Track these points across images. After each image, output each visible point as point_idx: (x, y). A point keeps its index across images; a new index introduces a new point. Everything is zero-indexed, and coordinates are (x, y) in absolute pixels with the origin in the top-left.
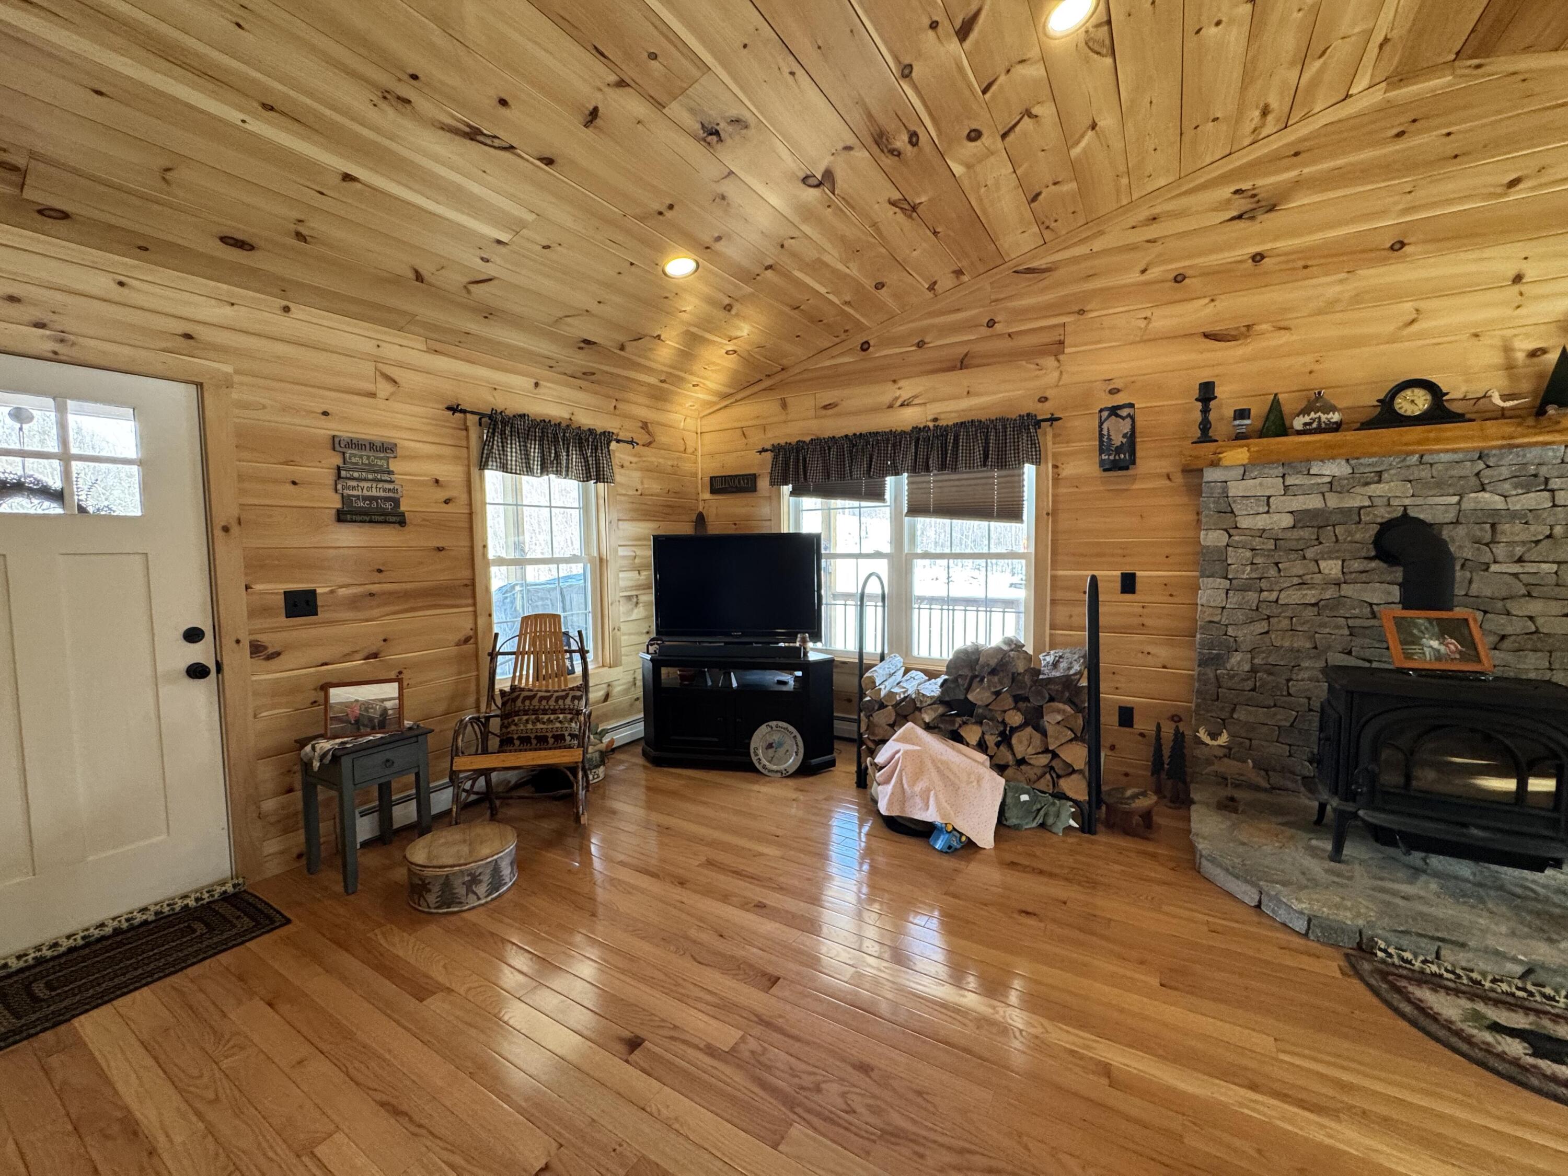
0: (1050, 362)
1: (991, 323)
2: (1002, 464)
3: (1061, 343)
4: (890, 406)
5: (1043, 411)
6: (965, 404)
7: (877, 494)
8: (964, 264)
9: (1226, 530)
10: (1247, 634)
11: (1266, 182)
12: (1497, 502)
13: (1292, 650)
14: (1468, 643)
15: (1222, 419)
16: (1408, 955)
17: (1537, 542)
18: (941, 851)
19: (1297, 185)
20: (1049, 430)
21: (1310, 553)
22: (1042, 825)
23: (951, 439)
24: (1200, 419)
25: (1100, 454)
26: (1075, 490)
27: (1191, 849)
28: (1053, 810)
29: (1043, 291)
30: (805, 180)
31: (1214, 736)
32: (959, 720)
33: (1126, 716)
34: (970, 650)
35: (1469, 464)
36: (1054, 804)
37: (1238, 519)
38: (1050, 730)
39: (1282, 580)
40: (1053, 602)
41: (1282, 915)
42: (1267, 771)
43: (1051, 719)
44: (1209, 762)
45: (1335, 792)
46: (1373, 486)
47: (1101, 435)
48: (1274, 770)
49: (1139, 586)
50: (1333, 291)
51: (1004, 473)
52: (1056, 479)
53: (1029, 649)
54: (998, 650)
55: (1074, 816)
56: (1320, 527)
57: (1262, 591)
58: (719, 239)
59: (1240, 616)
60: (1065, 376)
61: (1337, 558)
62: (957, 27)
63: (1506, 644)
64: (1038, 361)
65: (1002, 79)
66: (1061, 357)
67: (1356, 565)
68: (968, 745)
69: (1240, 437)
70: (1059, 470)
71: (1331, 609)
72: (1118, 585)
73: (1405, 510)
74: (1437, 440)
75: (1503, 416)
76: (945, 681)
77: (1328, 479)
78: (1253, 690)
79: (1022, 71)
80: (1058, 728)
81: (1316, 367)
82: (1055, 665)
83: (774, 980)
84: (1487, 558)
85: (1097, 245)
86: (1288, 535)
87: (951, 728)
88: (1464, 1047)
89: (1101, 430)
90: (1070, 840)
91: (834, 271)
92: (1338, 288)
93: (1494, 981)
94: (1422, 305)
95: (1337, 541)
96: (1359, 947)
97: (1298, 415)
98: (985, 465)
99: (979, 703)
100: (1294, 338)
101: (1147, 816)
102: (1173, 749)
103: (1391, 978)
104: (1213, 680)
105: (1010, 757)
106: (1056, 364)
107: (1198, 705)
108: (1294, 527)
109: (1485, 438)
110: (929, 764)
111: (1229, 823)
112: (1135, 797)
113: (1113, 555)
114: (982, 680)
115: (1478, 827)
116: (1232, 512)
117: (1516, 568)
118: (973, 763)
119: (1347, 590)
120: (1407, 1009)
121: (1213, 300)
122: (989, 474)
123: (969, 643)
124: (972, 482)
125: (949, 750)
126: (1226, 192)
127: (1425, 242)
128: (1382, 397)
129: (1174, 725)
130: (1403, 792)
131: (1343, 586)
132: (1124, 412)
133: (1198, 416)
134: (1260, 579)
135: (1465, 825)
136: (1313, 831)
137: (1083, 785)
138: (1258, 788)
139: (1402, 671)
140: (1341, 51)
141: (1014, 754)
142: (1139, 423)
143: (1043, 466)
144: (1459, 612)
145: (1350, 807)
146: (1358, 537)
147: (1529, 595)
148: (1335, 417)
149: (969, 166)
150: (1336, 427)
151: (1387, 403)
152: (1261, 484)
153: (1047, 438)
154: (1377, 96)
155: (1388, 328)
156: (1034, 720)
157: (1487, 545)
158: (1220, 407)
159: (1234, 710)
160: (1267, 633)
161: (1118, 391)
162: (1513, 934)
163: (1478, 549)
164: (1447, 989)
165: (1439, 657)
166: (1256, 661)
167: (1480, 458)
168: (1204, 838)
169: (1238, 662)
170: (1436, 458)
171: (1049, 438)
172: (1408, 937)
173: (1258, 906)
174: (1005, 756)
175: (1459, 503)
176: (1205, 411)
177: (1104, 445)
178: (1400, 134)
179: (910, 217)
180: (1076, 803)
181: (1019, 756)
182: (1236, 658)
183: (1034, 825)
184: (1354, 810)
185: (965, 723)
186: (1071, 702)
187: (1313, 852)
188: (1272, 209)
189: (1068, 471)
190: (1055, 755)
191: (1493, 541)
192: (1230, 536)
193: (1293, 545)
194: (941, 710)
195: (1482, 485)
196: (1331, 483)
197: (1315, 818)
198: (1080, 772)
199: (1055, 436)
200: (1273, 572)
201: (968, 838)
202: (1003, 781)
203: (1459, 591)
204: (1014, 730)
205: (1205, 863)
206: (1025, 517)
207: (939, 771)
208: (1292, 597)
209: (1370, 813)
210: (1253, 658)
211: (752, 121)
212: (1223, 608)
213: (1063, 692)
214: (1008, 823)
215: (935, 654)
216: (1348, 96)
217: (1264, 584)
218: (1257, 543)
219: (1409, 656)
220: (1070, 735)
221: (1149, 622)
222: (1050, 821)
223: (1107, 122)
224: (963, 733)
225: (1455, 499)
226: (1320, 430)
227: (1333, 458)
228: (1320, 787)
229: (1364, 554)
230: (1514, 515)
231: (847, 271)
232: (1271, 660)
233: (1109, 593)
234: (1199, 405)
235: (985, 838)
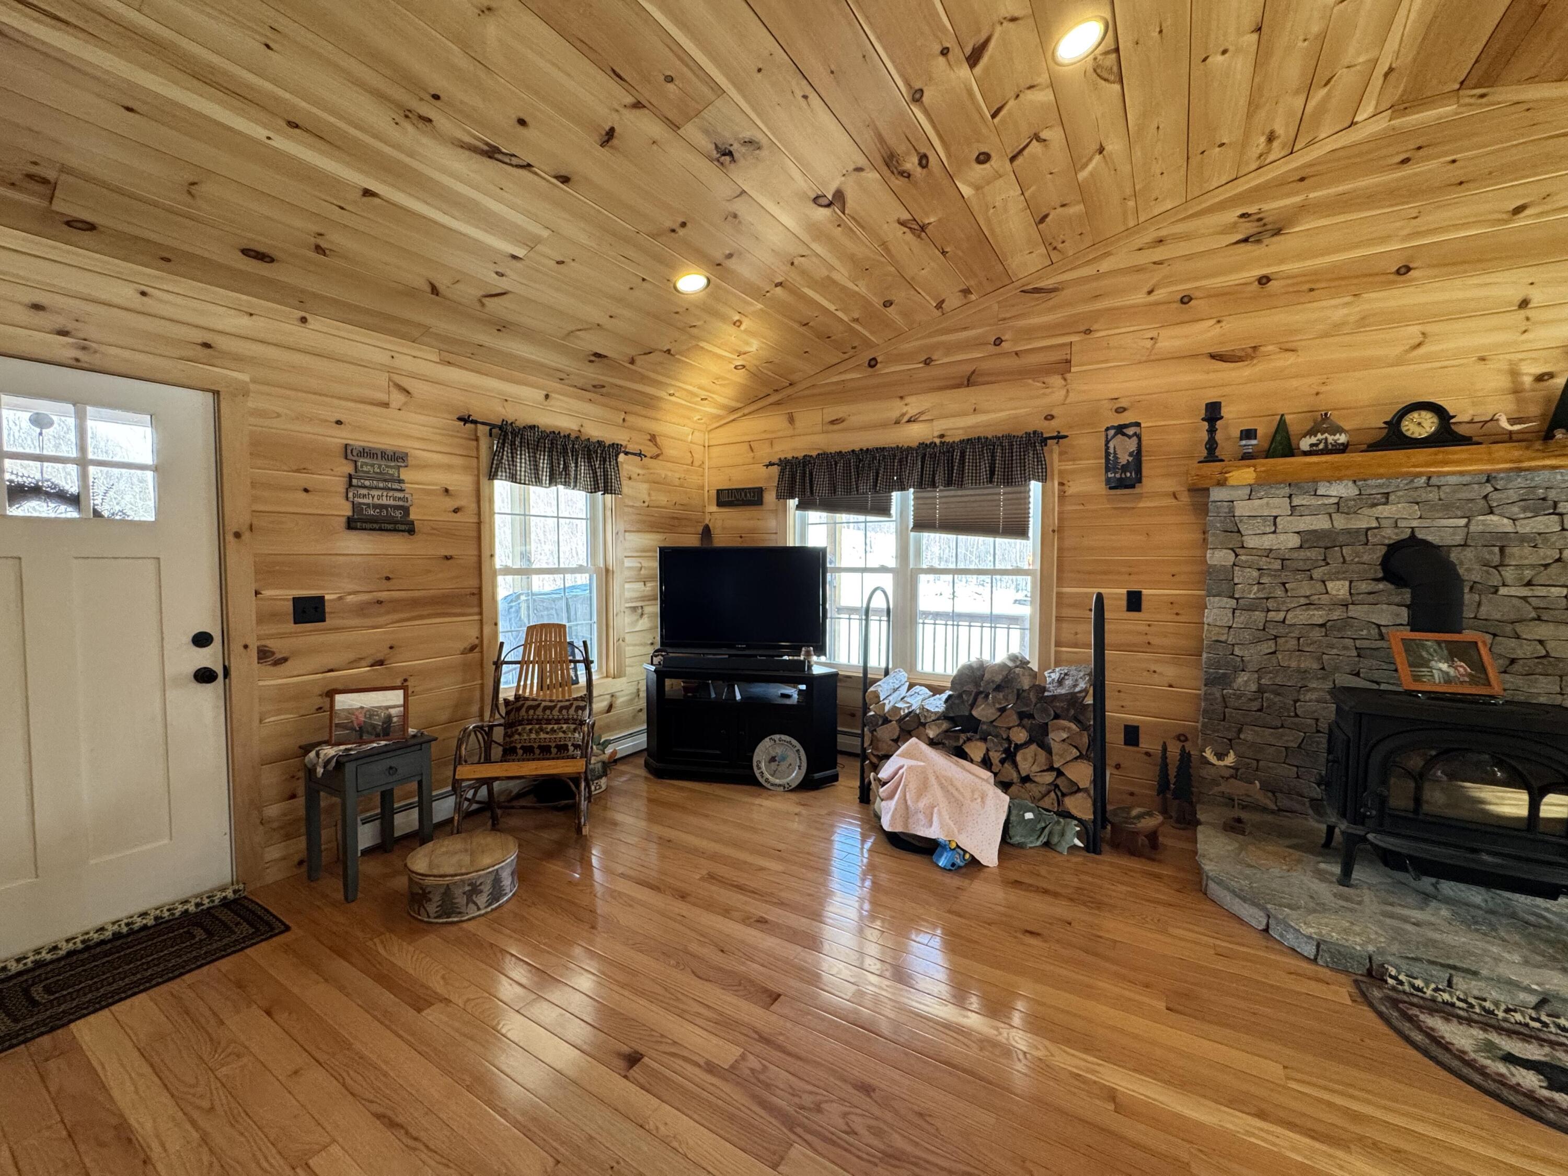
0: (1056, 380)
1: (998, 342)
2: (1008, 481)
3: (1068, 362)
4: (897, 422)
5: (1049, 429)
6: (971, 421)
7: (884, 510)
8: (972, 283)
9: (1232, 549)
10: (1253, 654)
11: (1272, 206)
12: (1505, 525)
13: (1298, 671)
14: (1479, 667)
15: (1228, 438)
16: (1419, 983)
17: (1546, 566)
18: (944, 869)
19: (1304, 209)
20: (1056, 448)
21: (1317, 574)
22: (1047, 844)
23: (957, 455)
24: (1207, 438)
25: (1106, 472)
26: (1081, 507)
27: (1198, 871)
28: (1058, 828)
29: (1051, 310)
30: (815, 200)
31: (1220, 756)
32: (963, 737)
33: (1132, 734)
34: (975, 665)
35: (1476, 486)
36: (1058, 823)
37: (1245, 538)
38: (1055, 747)
39: (1288, 600)
40: (1059, 619)
41: (1290, 939)
42: (1273, 793)
43: (1056, 737)
44: (1215, 783)
45: (1343, 815)
46: (1380, 507)
47: (1107, 454)
48: (1281, 792)
49: (1144, 605)
50: (1339, 314)
51: (1009, 489)
52: (1062, 496)
53: (1035, 666)
54: (1003, 666)
55: (1079, 835)
56: (1326, 548)
57: (1269, 611)
58: (730, 256)
59: (1247, 636)
60: (1071, 394)
61: (1344, 579)
62: (968, 54)
63: (1516, 667)
64: (1045, 380)
65: (1012, 103)
66: (1068, 376)
67: (1364, 587)
68: (972, 761)
69: (1246, 457)
70: (1066, 488)
71: (1339, 630)
72: (1124, 603)
73: (1413, 532)
74: (1445, 463)
75: (1511, 440)
76: (950, 697)
77: (1335, 500)
78: (1260, 710)
79: (1031, 96)
80: (1065, 746)
81: (1323, 389)
82: (1060, 682)
83: (776, 997)
84: (1495, 580)
85: (1105, 266)
86: (1295, 555)
87: (955, 744)
88: (1477, 1078)
89: (1107, 448)
90: (1075, 859)
91: (843, 288)
92: (1345, 311)
93: (1507, 1011)
94: (1428, 329)
95: (1344, 562)
96: (1369, 973)
97: (1305, 436)
98: (991, 482)
99: (984, 719)
100: (1300, 360)
101: (1153, 837)
102: (1179, 768)
103: (1401, 1005)
104: (1220, 699)
105: (1015, 775)
106: (1063, 382)
107: (1204, 725)
108: (1301, 547)
109: (1491, 461)
110: (933, 780)
111: (1237, 845)
112: (1140, 816)
113: (1119, 573)
114: (987, 696)
115: (1489, 853)
116: (1239, 531)
117: (1525, 592)
118: (977, 780)
119: (1354, 611)
120: (1418, 1037)
121: (1219, 322)
122: (996, 490)
123: (973, 659)
124: (978, 498)
125: (954, 767)
126: (1232, 215)
127: (1429, 266)
128: (1388, 419)
129: (1180, 745)
130: (1411, 815)
131: (1350, 607)
132: (1130, 431)
133: (1205, 436)
134: (1267, 599)
135: (1474, 851)
136: (1320, 854)
137: (1089, 804)
138: (1265, 810)
139: (1411, 693)
140: (1346, 80)
141: (1018, 772)
142: (1144, 443)
143: (1049, 483)
144: (1468, 635)
145: (1359, 831)
146: (1366, 558)
147: (1539, 619)
148: (1342, 438)
149: (978, 188)
150: (1342, 449)
151: (1394, 424)
152: (1268, 504)
153: (1053, 454)
154: (1382, 124)
155: (1395, 351)
156: (1039, 737)
157: (1495, 567)
158: (1226, 427)
159: (1240, 731)
160: (1274, 653)
161: (1124, 409)
162: (1526, 962)
163: (1487, 572)
164: (1459, 1017)
165: (1448, 680)
166: (1263, 681)
167: (1488, 481)
168: (1211, 860)
169: (1245, 682)
170: (1443, 481)
171: (1056, 457)
172: (1418, 964)
173: (1266, 930)
174: (1009, 773)
175: (1467, 525)
176: (1212, 431)
177: (1110, 463)
178: (1405, 161)
179: (919, 237)
180: (1081, 822)
181: (1024, 774)
182: (1242, 678)
183: (1039, 843)
184: (1362, 833)
185: (969, 739)
186: (1076, 720)
187: (1321, 876)
188: (1278, 232)
189: (1073, 489)
190: (1060, 773)
191: (1502, 565)
192: (1237, 555)
193: (1301, 565)
194: (945, 725)
195: (1490, 507)
196: (1338, 504)
197: (1323, 841)
198: (1086, 790)
199: (1061, 454)
200: (1279, 592)
201: (972, 856)
202: (1007, 798)
203: (1468, 613)
204: (1018, 747)
205: (1212, 885)
206: (1031, 534)
207: (942, 787)
208: (1300, 617)
209: (1379, 837)
210: (1259, 679)
211: (764, 141)
212: (1230, 627)
213: (1068, 710)
214: (1013, 841)
215: (939, 670)
216: (1353, 124)
217: (1271, 604)
218: (1263, 562)
219: (1417, 679)
220: (1075, 753)
221: (1155, 641)
222: (1055, 840)
223: (1115, 146)
224: (967, 750)
225: (1463, 522)
226: (1326, 451)
227: (1340, 479)
228: (1329, 811)
229: (1372, 576)
230: (1523, 539)
231: (856, 289)
232: (1278, 680)
233: (1115, 612)
234: (1206, 425)
235: (989, 856)
